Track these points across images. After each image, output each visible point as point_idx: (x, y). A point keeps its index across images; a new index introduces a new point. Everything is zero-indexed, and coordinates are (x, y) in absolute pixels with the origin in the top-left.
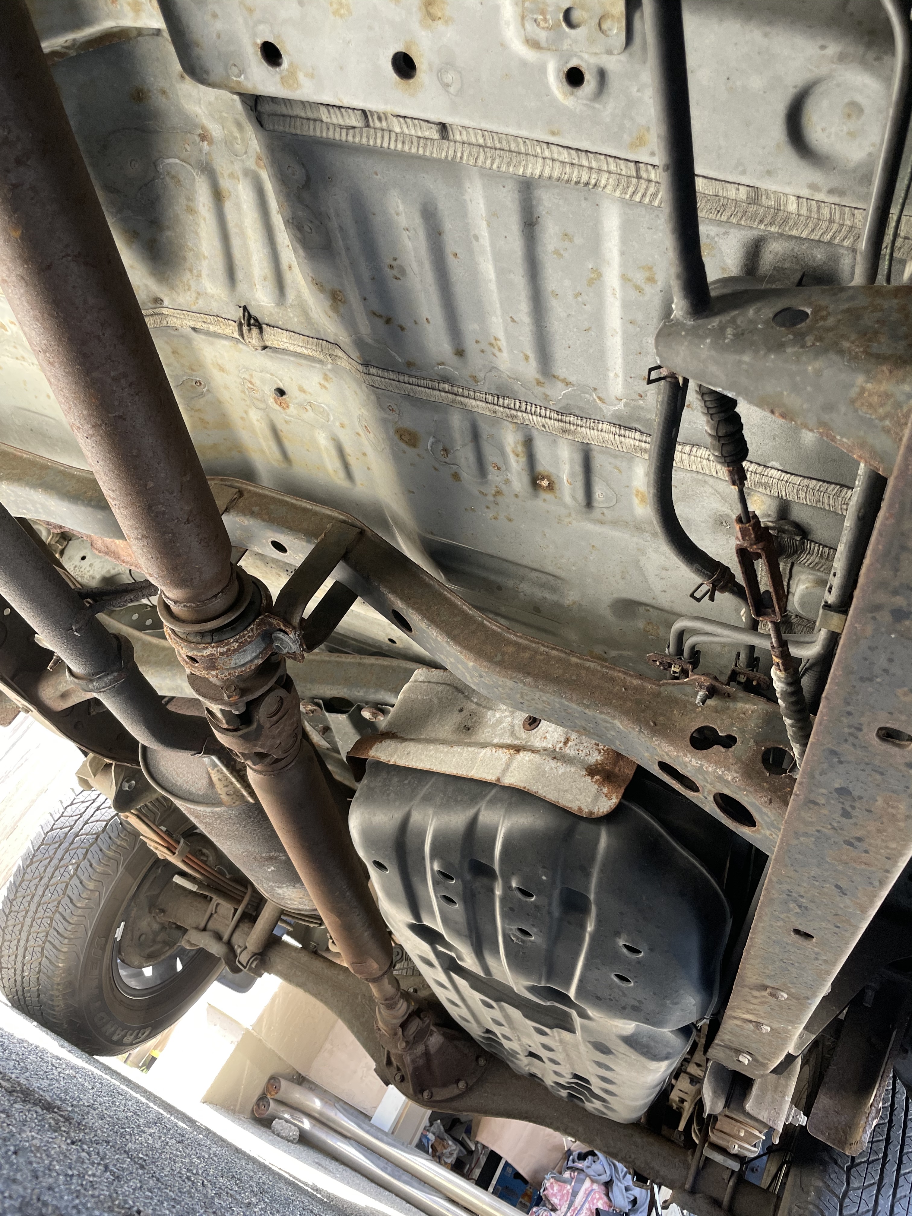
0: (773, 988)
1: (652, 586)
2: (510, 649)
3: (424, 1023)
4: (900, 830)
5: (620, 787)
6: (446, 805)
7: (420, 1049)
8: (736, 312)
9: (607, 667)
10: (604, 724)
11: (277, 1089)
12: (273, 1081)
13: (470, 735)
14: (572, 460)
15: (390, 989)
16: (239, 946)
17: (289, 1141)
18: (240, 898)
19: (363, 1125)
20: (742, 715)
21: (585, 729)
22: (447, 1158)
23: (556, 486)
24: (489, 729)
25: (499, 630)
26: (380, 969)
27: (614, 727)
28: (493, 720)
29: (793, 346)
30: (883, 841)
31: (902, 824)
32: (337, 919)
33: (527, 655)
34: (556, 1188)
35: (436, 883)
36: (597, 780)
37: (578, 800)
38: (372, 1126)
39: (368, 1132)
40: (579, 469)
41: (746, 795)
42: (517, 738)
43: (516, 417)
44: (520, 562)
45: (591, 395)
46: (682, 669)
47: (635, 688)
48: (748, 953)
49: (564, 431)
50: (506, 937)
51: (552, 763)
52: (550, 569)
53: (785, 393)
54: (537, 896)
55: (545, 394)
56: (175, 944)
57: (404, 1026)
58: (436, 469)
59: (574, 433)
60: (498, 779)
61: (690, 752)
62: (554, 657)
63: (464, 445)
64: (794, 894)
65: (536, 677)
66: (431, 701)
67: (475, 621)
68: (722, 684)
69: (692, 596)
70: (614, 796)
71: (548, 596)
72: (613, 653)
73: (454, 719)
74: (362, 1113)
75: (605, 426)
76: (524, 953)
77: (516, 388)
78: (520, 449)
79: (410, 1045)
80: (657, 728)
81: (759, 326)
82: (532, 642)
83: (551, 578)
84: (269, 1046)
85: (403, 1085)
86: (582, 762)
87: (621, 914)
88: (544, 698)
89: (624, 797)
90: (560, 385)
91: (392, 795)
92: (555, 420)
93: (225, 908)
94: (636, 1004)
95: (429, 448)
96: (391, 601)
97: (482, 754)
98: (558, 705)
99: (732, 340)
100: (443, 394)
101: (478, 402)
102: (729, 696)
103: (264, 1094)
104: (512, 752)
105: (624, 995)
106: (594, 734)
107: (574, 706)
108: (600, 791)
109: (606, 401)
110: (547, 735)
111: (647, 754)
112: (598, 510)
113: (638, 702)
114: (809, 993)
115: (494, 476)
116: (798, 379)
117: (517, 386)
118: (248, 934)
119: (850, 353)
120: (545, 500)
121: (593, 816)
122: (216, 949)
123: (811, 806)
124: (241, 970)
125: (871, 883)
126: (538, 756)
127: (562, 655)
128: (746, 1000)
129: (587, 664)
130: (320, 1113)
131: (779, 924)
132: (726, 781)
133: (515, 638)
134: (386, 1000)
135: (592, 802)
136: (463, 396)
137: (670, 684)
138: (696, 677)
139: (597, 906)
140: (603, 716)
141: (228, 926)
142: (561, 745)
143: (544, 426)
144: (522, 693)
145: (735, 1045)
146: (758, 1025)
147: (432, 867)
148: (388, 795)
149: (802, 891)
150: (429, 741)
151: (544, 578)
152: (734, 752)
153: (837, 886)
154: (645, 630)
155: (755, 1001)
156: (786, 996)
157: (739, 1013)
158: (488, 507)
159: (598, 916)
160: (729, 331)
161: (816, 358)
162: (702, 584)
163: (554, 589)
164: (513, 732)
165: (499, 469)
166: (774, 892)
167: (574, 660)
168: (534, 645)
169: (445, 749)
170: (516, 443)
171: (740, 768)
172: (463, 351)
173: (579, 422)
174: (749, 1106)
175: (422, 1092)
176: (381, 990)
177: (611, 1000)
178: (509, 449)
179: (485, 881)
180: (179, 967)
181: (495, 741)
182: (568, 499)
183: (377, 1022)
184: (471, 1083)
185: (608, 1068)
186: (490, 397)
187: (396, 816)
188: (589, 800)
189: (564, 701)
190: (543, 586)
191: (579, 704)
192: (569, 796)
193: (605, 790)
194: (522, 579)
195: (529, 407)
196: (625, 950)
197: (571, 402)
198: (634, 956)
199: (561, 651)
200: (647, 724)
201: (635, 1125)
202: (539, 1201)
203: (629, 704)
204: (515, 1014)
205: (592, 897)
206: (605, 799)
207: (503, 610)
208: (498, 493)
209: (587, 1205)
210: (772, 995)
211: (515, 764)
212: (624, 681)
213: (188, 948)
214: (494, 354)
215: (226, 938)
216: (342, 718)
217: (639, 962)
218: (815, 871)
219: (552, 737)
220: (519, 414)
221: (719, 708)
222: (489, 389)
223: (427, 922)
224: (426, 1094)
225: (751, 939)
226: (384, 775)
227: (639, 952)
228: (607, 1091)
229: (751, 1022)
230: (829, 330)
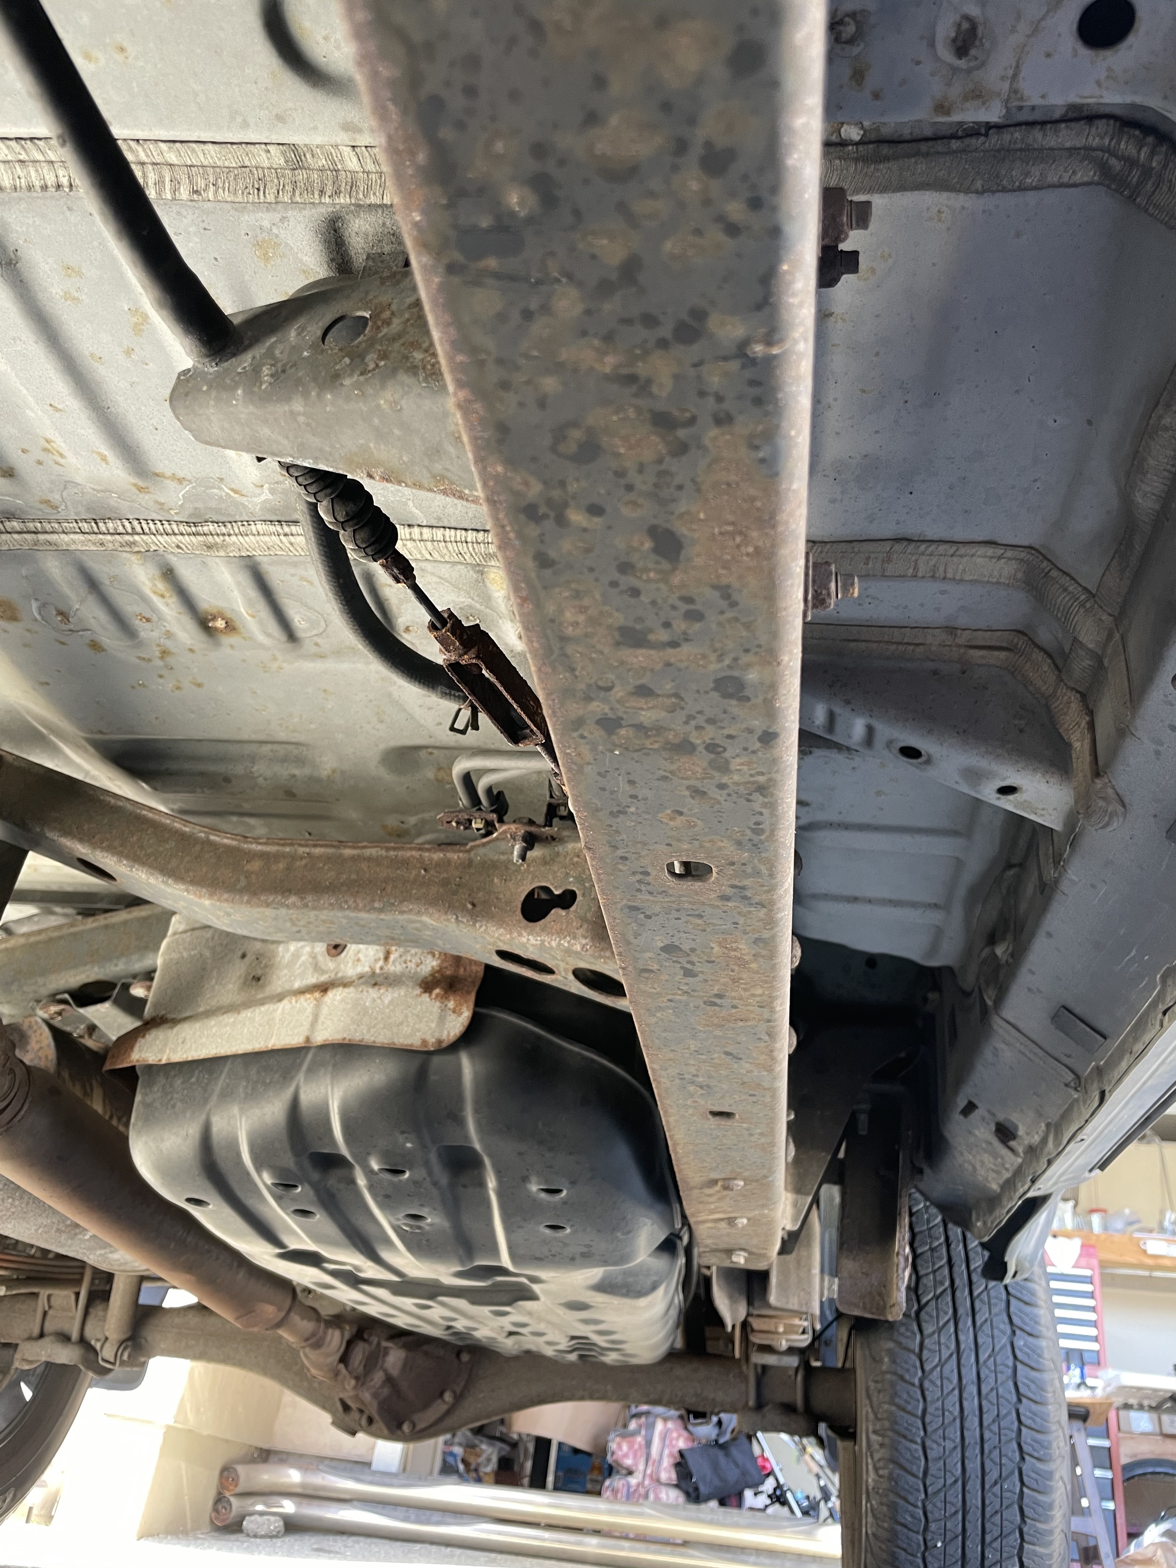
0: (724, 1179)
1: (422, 722)
2: (256, 865)
3: (370, 1343)
4: (757, 972)
5: (469, 993)
6: (253, 1095)
7: (378, 1377)
8: (273, 339)
9: (394, 849)
10: (414, 925)
11: (236, 1481)
12: (227, 1473)
13: (263, 987)
14: (238, 584)
15: (307, 1326)
16: (98, 1340)
17: (272, 1537)
18: (77, 1277)
19: (363, 1477)
20: (576, 859)
21: (393, 939)
22: (486, 1466)
23: (238, 624)
24: (285, 971)
25: (234, 843)
26: (280, 1310)
27: (425, 925)
28: (288, 956)
29: (351, 375)
30: (745, 990)
31: (754, 966)
32: (188, 1277)
33: (281, 866)
34: (625, 1447)
35: (278, 1199)
36: (437, 996)
37: (419, 1031)
38: (376, 1472)
39: (371, 1483)
40: (254, 593)
41: (605, 963)
42: (323, 972)
43: (134, 543)
44: (238, 738)
45: (220, 488)
46: (487, 822)
47: (438, 865)
48: (676, 1153)
49: (209, 547)
50: (397, 1229)
51: (373, 993)
52: (282, 736)
53: (372, 445)
54: (410, 1169)
55: (157, 502)
56: (9, 1368)
57: (344, 1359)
58: (62, 643)
59: (224, 546)
60: (308, 1039)
61: (525, 928)
62: (319, 857)
63: (82, 602)
64: (687, 1076)
65: (301, 892)
66: (201, 955)
67: (197, 841)
68: (539, 826)
69: (452, 729)
70: (464, 1009)
71: (297, 772)
72: (412, 820)
73: (238, 970)
74: (356, 1462)
75: (261, 527)
76: (428, 1240)
77: (112, 503)
78: (161, 586)
79: (361, 1379)
80: (478, 909)
81: (305, 353)
82: (283, 845)
83: (290, 747)
84: (205, 1432)
85: (374, 1427)
86: (412, 977)
87: (520, 1154)
88: (323, 917)
89: (477, 1004)
90: (171, 485)
91: (179, 1104)
92: (189, 534)
93: (62, 1296)
94: (585, 1250)
95: (38, 617)
96: (67, 847)
97: (280, 1011)
98: (344, 921)
99: (270, 384)
100: (16, 536)
101: (72, 536)
102: (553, 839)
103: (219, 1493)
104: (317, 995)
105: (566, 1245)
106: (406, 941)
107: (363, 915)
108: (443, 1009)
109: (244, 492)
110: (361, 956)
111: (478, 946)
112: (307, 641)
113: (445, 883)
114: (765, 1171)
115: (145, 631)
116: (376, 421)
117: (113, 500)
118: (104, 1319)
119: (424, 368)
120: (232, 647)
121: (444, 1045)
122: (65, 1355)
123: (646, 975)
124: (110, 1370)
125: (760, 1039)
126: (351, 989)
127: (331, 851)
128: (702, 1202)
129: (368, 852)
130: (303, 1485)
131: (690, 1111)
132: (577, 953)
133: (260, 848)
134: (307, 1340)
135: (438, 1025)
136: (46, 532)
137: (478, 846)
138: (504, 827)
139: (490, 1156)
140: (405, 916)
141: (73, 1318)
142: (381, 963)
143: (178, 547)
144: (291, 920)
145: (723, 1246)
146: (731, 1221)
147: (265, 1180)
148: (174, 1106)
149: (693, 1070)
150: (209, 1013)
151: (281, 750)
152: (576, 911)
153: (727, 1054)
154: (437, 780)
155: (711, 1199)
156: (742, 1183)
157: (703, 1217)
158: (161, 676)
159: (494, 1166)
160: (266, 370)
161: (383, 387)
162: (460, 710)
163: (300, 761)
164: (316, 964)
165: (148, 620)
166: (663, 1080)
167: (348, 852)
168: (288, 849)
169: (229, 1018)
170: (152, 580)
171: (587, 931)
172: (12, 469)
173: (224, 530)
174: (773, 1299)
175: (399, 1426)
176: (293, 1331)
177: (554, 1256)
178: (147, 591)
179: (340, 1172)
180: (28, 1393)
181: (297, 985)
182: (261, 638)
183: (309, 1370)
184: (458, 1389)
185: (596, 1322)
186: (85, 525)
187: (191, 1131)
188: (433, 1025)
189: (347, 913)
190: (284, 760)
191: (369, 911)
192: (406, 1030)
193: (451, 1004)
194: (253, 759)
195: (145, 526)
196: (543, 1195)
197: (200, 505)
198: (557, 1198)
199: (326, 846)
200: (464, 909)
201: (671, 1356)
202: (610, 1471)
203: (434, 889)
204: (462, 1303)
205: (477, 1146)
206: (453, 1016)
207: (247, 806)
208: (165, 653)
209: (666, 1452)
210: (726, 1188)
211: (325, 1010)
212: (421, 860)
213: (27, 1367)
214: (57, 463)
215: (75, 1336)
216: (105, 1008)
217: (565, 1202)
218: (693, 1045)
219: (366, 956)
220: (137, 538)
221: (548, 859)
222: (76, 514)
223: (293, 1245)
224: (406, 1427)
225: (671, 1137)
226: (162, 1080)
227: (558, 1191)
228: (613, 1342)
229: (722, 1220)
230: (394, 339)
